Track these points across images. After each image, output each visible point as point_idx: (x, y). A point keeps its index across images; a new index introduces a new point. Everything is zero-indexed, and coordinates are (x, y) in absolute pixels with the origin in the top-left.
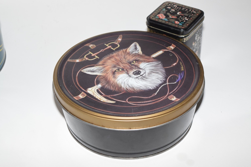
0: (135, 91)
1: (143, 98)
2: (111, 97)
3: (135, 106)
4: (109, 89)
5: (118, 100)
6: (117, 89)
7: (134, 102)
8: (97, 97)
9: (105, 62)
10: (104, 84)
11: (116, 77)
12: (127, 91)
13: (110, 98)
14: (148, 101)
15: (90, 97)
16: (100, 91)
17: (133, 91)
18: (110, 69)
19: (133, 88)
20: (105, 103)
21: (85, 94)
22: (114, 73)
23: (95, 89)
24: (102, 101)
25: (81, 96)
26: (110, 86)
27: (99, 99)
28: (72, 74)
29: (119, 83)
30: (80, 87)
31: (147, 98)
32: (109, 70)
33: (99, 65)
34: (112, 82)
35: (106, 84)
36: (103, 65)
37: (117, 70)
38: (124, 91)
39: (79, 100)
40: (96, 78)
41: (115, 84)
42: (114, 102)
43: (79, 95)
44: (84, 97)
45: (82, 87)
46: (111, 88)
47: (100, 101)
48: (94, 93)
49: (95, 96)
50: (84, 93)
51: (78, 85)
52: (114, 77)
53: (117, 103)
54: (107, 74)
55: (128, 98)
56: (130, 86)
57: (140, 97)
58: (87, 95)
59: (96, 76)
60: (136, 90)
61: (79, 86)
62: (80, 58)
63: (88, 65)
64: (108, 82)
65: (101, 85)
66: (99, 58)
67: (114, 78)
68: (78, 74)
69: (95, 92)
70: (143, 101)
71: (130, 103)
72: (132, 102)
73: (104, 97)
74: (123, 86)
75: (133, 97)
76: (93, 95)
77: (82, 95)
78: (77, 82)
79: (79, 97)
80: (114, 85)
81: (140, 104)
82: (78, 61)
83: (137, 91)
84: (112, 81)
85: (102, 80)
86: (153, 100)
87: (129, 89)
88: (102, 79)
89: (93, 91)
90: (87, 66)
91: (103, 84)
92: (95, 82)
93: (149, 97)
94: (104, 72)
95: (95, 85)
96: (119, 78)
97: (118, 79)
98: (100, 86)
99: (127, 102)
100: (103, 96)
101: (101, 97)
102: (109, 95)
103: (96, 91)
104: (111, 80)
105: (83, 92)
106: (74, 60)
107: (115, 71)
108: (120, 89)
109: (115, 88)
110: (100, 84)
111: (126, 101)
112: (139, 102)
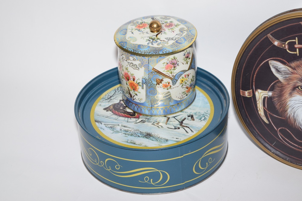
0: (294, 125)
1: (294, 138)
2: (270, 114)
3: (280, 141)
4: (275, 104)
5: (272, 123)
6: (281, 110)
7: (282, 136)
8: (258, 105)
9: (298, 66)
10: (275, 96)
11: (292, 95)
12: (287, 119)
13: (268, 115)
14: (294, 144)
15: (253, 101)
16: (266, 101)
17: (293, 124)
18: (295, 81)
19: (295, 121)
20: (260, 117)
21: (252, 94)
22: (295, 88)
23: (264, 94)
24: (259, 112)
25: (247, 94)
26: (278, 102)
27: (259, 109)
28: (259, 59)
29: (289, 105)
30: (254, 82)
31: (297, 140)
32: (293, 81)
33: (290, 67)
34: (283, 98)
35: (277, 97)
36: (294, 69)
37: (300, 86)
38: (284, 117)
39: (243, 96)
40: (274, 82)
41: (285, 103)
42: (268, 122)
43: (246, 91)
44: (249, 97)
45: (255, 84)
46: (277, 105)
47: (258, 111)
48: (259, 99)
49: (258, 102)
50: (252, 92)
51: (254, 78)
52: (291, 94)
53: (269, 125)
54: (288, 84)
55: (282, 128)
56: (295, 116)
57: (292, 135)
58: (252, 96)
59: (277, 79)
60: (296, 124)
61: (253, 80)
62: (282, 41)
63: (281, 58)
64: (281, 95)
65: (272, 94)
66: (298, 55)
67: (289, 94)
68: (264, 62)
69: (261, 97)
70: (290, 141)
71: (279, 134)
72: (281, 135)
73: (264, 110)
74: (289, 110)
75: (287, 130)
76: (257, 100)
77: (249, 93)
78: (255, 74)
79: (245, 93)
80: (282, 104)
81: (285, 142)
82: (276, 43)
83: (295, 127)
84: (285, 97)
85: (277, 89)
86: (299, 147)
87: (291, 118)
88: (279, 87)
89: (261, 95)
90: (279, 58)
91: (274, 94)
92: (270, 86)
93: (300, 141)
94: (287, 80)
95: (267, 90)
96: (293, 98)
97: (292, 100)
98: (270, 94)
99: (277, 131)
100: (264, 108)
101: (261, 108)
102: (269, 112)
103: (263, 97)
104: (285, 95)
105: (252, 90)
106: (274, 39)
107: (298, 87)
108: (284, 112)
109: (280, 108)
110: (272, 92)
111: (278, 129)
112: (287, 139)
